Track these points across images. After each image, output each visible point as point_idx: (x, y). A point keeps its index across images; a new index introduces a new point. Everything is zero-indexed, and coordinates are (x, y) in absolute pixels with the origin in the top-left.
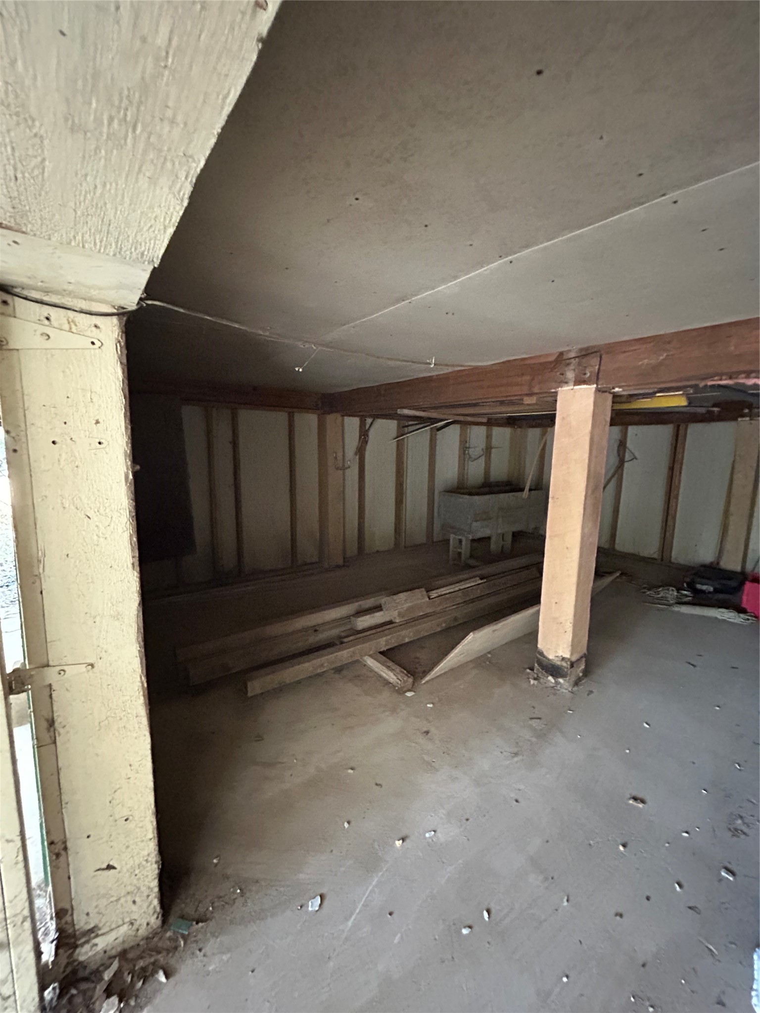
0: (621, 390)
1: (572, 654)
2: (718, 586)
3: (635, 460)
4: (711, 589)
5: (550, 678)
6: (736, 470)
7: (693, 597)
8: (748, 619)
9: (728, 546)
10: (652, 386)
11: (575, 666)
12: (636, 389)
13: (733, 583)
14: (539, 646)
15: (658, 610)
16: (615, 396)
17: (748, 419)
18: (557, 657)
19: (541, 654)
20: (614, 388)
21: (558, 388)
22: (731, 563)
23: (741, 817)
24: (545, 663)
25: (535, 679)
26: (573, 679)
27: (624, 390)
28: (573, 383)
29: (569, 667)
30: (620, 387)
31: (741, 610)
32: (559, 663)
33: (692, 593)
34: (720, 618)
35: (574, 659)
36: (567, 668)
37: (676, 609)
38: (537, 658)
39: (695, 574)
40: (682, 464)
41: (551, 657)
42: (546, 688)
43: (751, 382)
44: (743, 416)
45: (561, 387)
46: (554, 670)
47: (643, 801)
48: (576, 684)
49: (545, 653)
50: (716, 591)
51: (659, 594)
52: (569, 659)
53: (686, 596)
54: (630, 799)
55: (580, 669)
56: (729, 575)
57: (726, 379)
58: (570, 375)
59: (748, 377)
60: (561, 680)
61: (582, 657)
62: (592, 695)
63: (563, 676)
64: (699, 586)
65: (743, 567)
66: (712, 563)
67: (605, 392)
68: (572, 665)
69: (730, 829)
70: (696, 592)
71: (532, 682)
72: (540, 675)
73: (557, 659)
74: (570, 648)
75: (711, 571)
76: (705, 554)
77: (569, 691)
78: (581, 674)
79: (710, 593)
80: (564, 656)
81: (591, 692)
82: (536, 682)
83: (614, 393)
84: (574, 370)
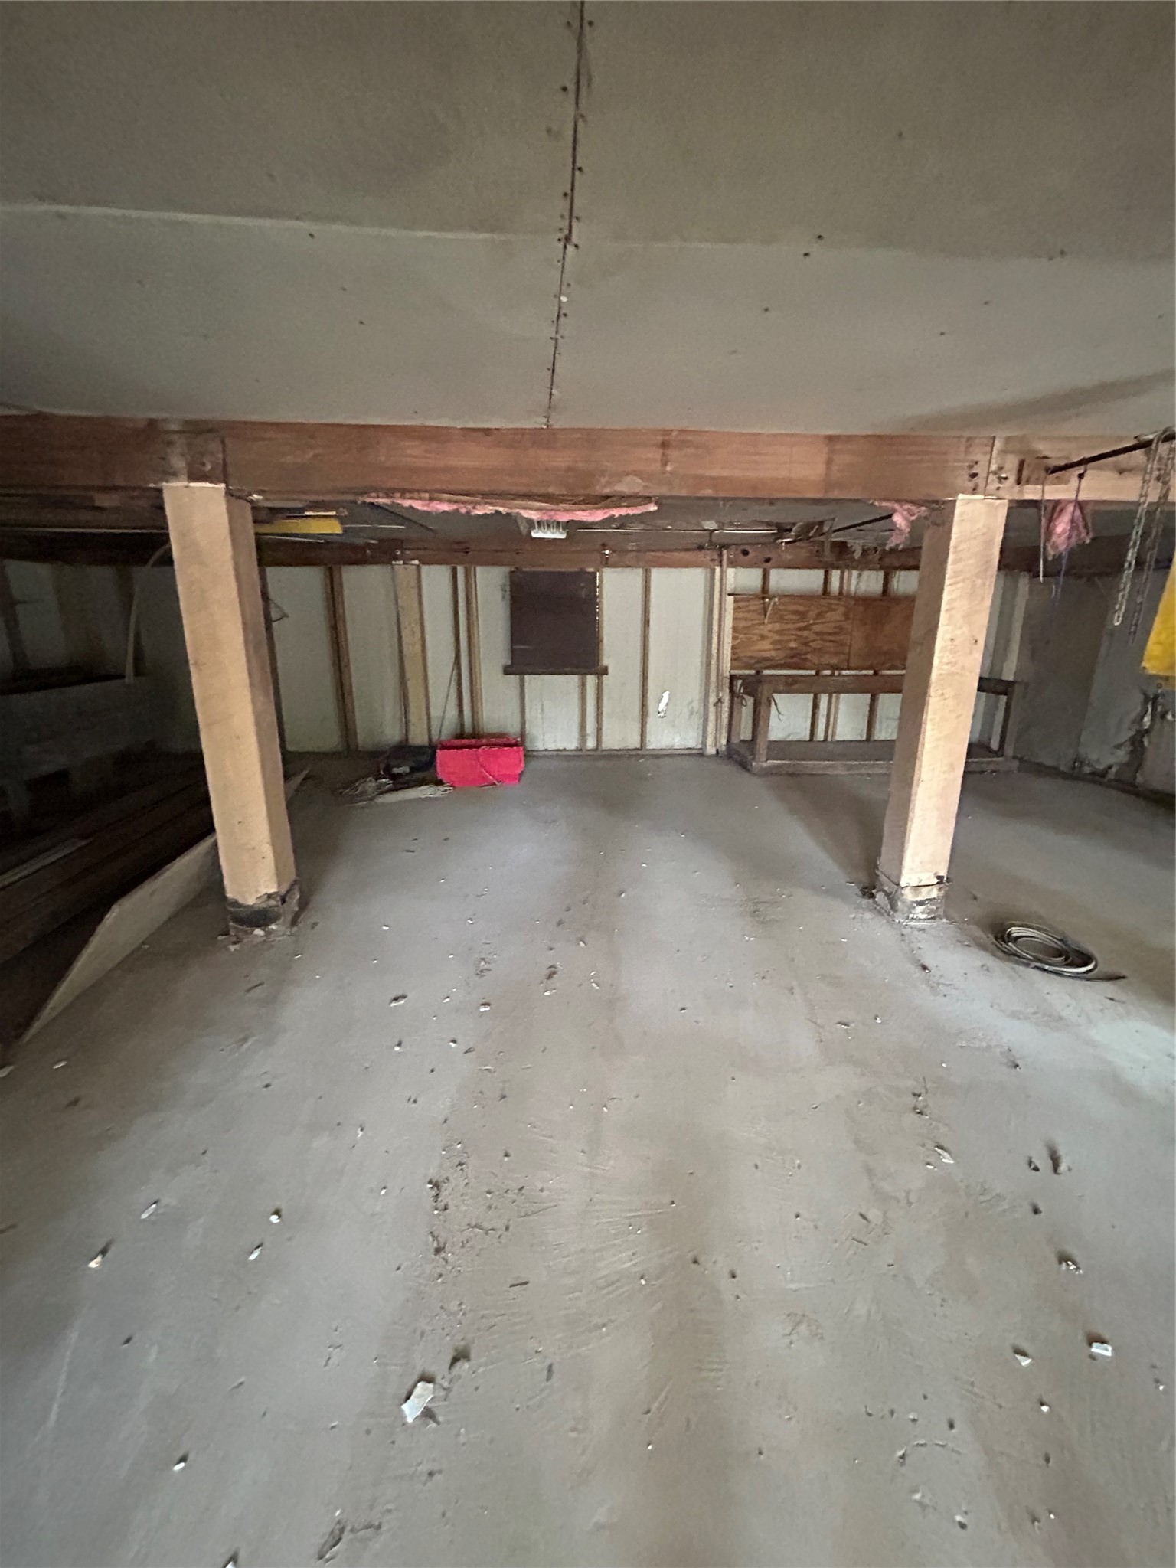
0: (261, 497)
1: (279, 885)
2: (413, 764)
3: (285, 618)
4: (407, 770)
5: (259, 932)
6: (402, 626)
7: (393, 783)
8: (446, 790)
9: (413, 718)
10: (304, 497)
11: (287, 899)
12: (281, 500)
13: (425, 758)
14: (229, 895)
15: (363, 808)
16: (255, 508)
17: (402, 562)
18: (260, 897)
19: (235, 903)
20: (251, 495)
21: (163, 481)
22: (418, 738)
23: (483, 959)
24: (243, 915)
25: (234, 943)
26: (289, 918)
27: (267, 500)
28: (185, 477)
29: (280, 903)
30: (259, 493)
31: (439, 783)
32: (264, 905)
33: (391, 779)
34: (423, 797)
35: (283, 891)
36: (277, 906)
37: (380, 800)
38: (231, 913)
39: (388, 758)
40: (344, 621)
41: (251, 901)
42: (256, 946)
43: (407, 503)
44: (396, 558)
45: (167, 482)
46: (260, 918)
47: (404, 997)
48: (294, 922)
49: (241, 901)
50: (413, 770)
51: (357, 790)
52: (276, 893)
53: (386, 784)
54: (391, 1002)
55: (295, 901)
56: (420, 750)
57: (382, 498)
58: (178, 463)
59: (403, 497)
60: (273, 927)
61: (292, 885)
62: (318, 927)
63: (274, 920)
64: (396, 770)
65: (430, 739)
66: (401, 742)
67: (239, 498)
68: (283, 901)
69: (478, 974)
70: (394, 777)
71: (232, 948)
72: (240, 935)
73: (259, 901)
74: (275, 878)
75: (402, 749)
76: (392, 734)
77: (289, 936)
78: (297, 909)
79: (407, 774)
80: (269, 893)
81: (315, 924)
82: (237, 946)
83: (251, 502)
84: (183, 455)
